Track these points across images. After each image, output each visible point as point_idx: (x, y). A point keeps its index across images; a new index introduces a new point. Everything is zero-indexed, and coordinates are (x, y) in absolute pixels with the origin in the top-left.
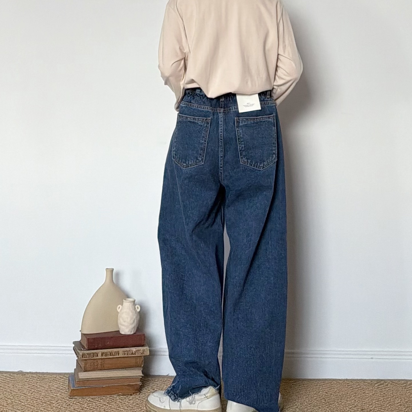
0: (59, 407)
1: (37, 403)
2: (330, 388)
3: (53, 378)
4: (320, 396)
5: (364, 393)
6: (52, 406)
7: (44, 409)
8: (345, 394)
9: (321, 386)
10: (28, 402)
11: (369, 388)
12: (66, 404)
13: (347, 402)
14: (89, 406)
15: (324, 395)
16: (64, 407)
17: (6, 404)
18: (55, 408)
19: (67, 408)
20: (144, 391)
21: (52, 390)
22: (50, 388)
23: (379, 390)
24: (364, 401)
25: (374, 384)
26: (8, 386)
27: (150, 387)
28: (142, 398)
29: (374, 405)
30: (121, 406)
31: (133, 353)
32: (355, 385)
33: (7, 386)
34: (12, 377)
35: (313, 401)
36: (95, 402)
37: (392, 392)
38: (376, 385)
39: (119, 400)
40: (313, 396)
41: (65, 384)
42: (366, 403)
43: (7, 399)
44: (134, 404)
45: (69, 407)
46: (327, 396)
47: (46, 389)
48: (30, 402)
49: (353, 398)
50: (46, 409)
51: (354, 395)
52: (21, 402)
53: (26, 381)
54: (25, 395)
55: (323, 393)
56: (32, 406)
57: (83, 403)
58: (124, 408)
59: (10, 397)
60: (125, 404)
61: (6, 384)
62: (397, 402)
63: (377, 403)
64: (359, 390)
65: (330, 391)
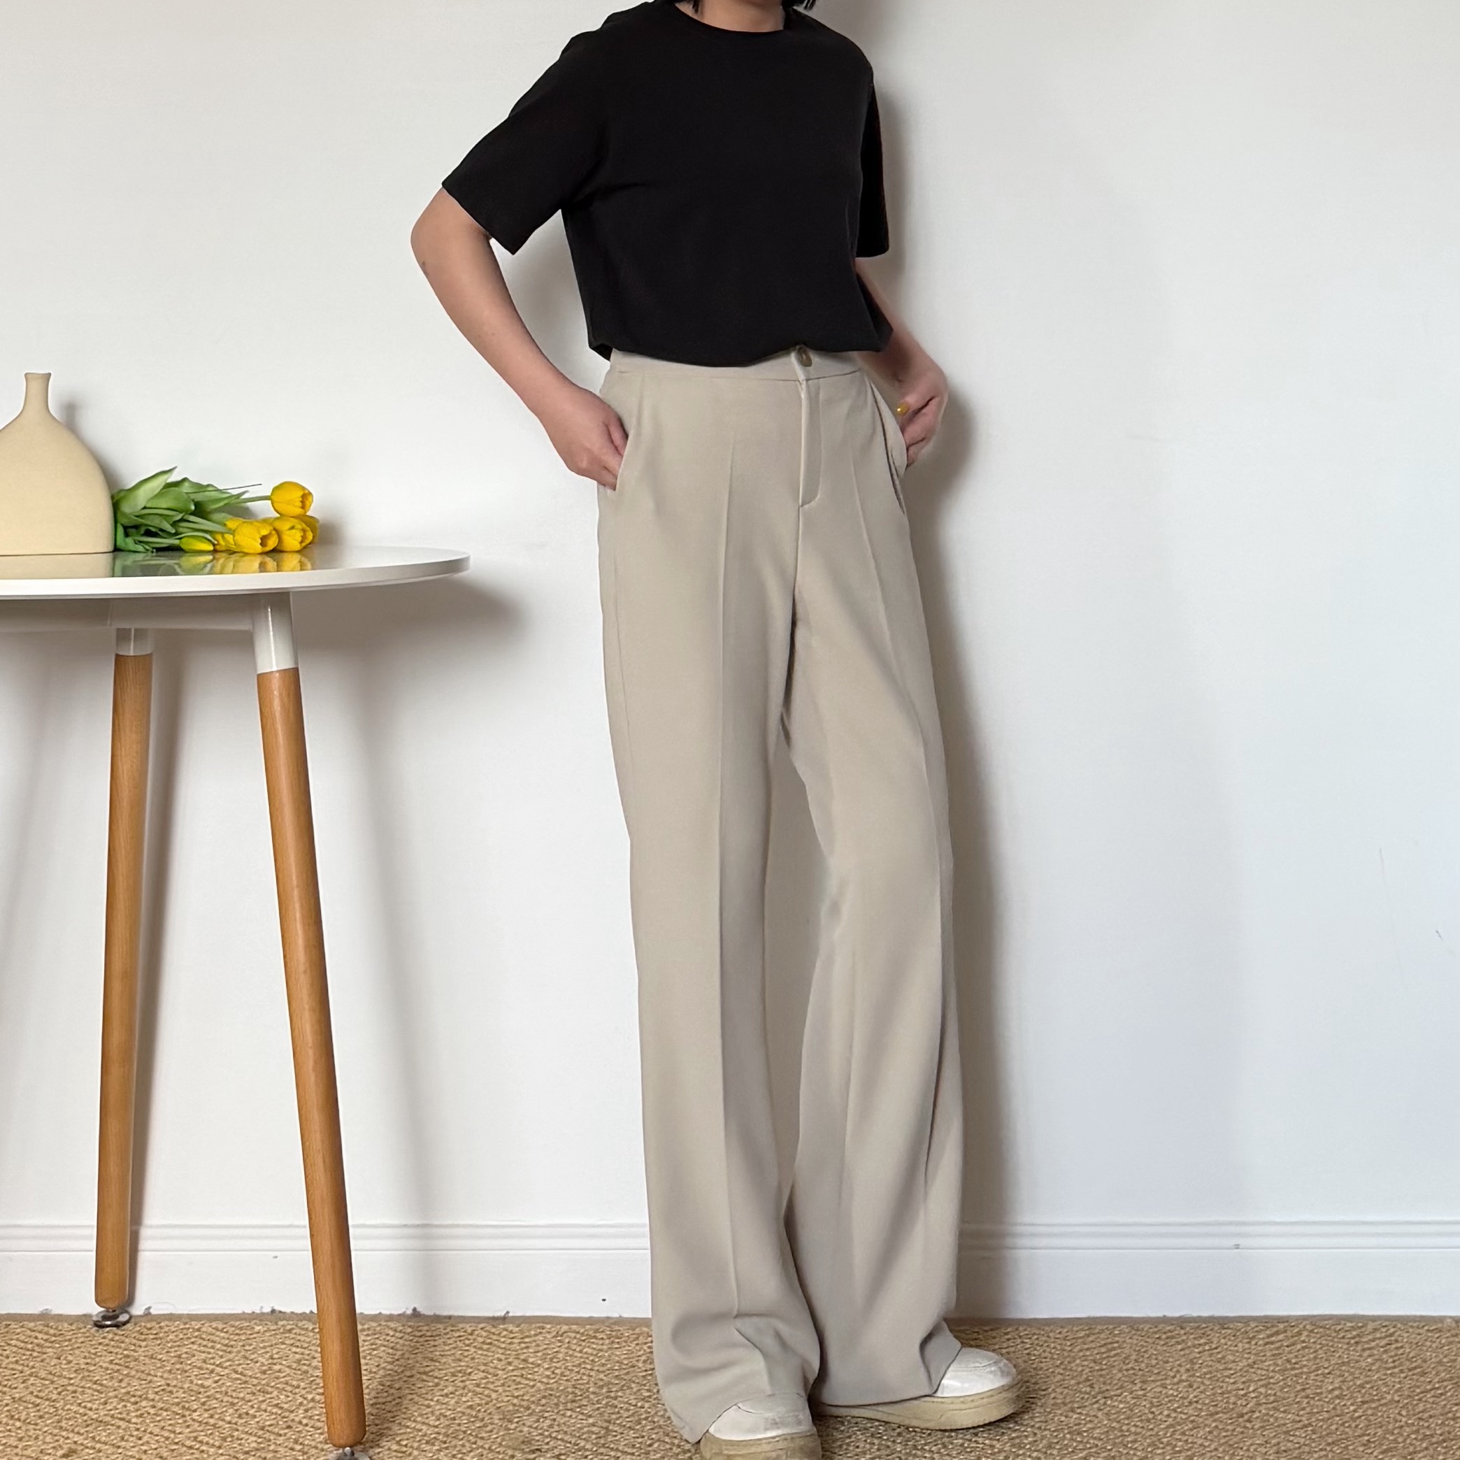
0: (212, 1421)
1: (137, 1410)
2: (1109, 1346)
3: (191, 1330)
4: (1075, 1374)
6: (188, 1418)
8: (1157, 1364)
9: (1079, 1341)
10: (109, 1408)
11: (1236, 1346)
12: (237, 1410)
13: (1164, 1391)
14: (310, 1418)
15: (1087, 1370)
16: (230, 1423)
17: (34, 1416)
18: (197, 1424)
19: (236, 1424)
20: (491, 1365)
21: (189, 1367)
22: (181, 1363)
23: (1271, 1350)
24: (1222, 1387)
26: (42, 1361)
27: (514, 1353)
28: (488, 1388)
29: (1253, 1398)
30: (416, 1414)
33: (39, 1359)
34: (52, 1331)
37: (1312, 1356)
38: (1261, 1336)
39: (410, 1397)
40: (1053, 1372)
41: (229, 1349)
42: (1229, 1392)
43: (38, 1401)
44: (459, 1409)
45: (244, 1420)
46: (1098, 1370)
47: (168, 1368)
48: (117, 1409)
50: (170, 1428)
51: (1188, 1366)
52: (85, 1407)
53: (100, 1344)
54: (99, 1388)
55: (1085, 1363)
57: (294, 1408)
58: (427, 1421)
59: (51, 1392)
60: (430, 1410)
61: (35, 1354)
62: (1330, 1388)
63: (1261, 1393)
64: (1205, 1351)
65: (1109, 1357)
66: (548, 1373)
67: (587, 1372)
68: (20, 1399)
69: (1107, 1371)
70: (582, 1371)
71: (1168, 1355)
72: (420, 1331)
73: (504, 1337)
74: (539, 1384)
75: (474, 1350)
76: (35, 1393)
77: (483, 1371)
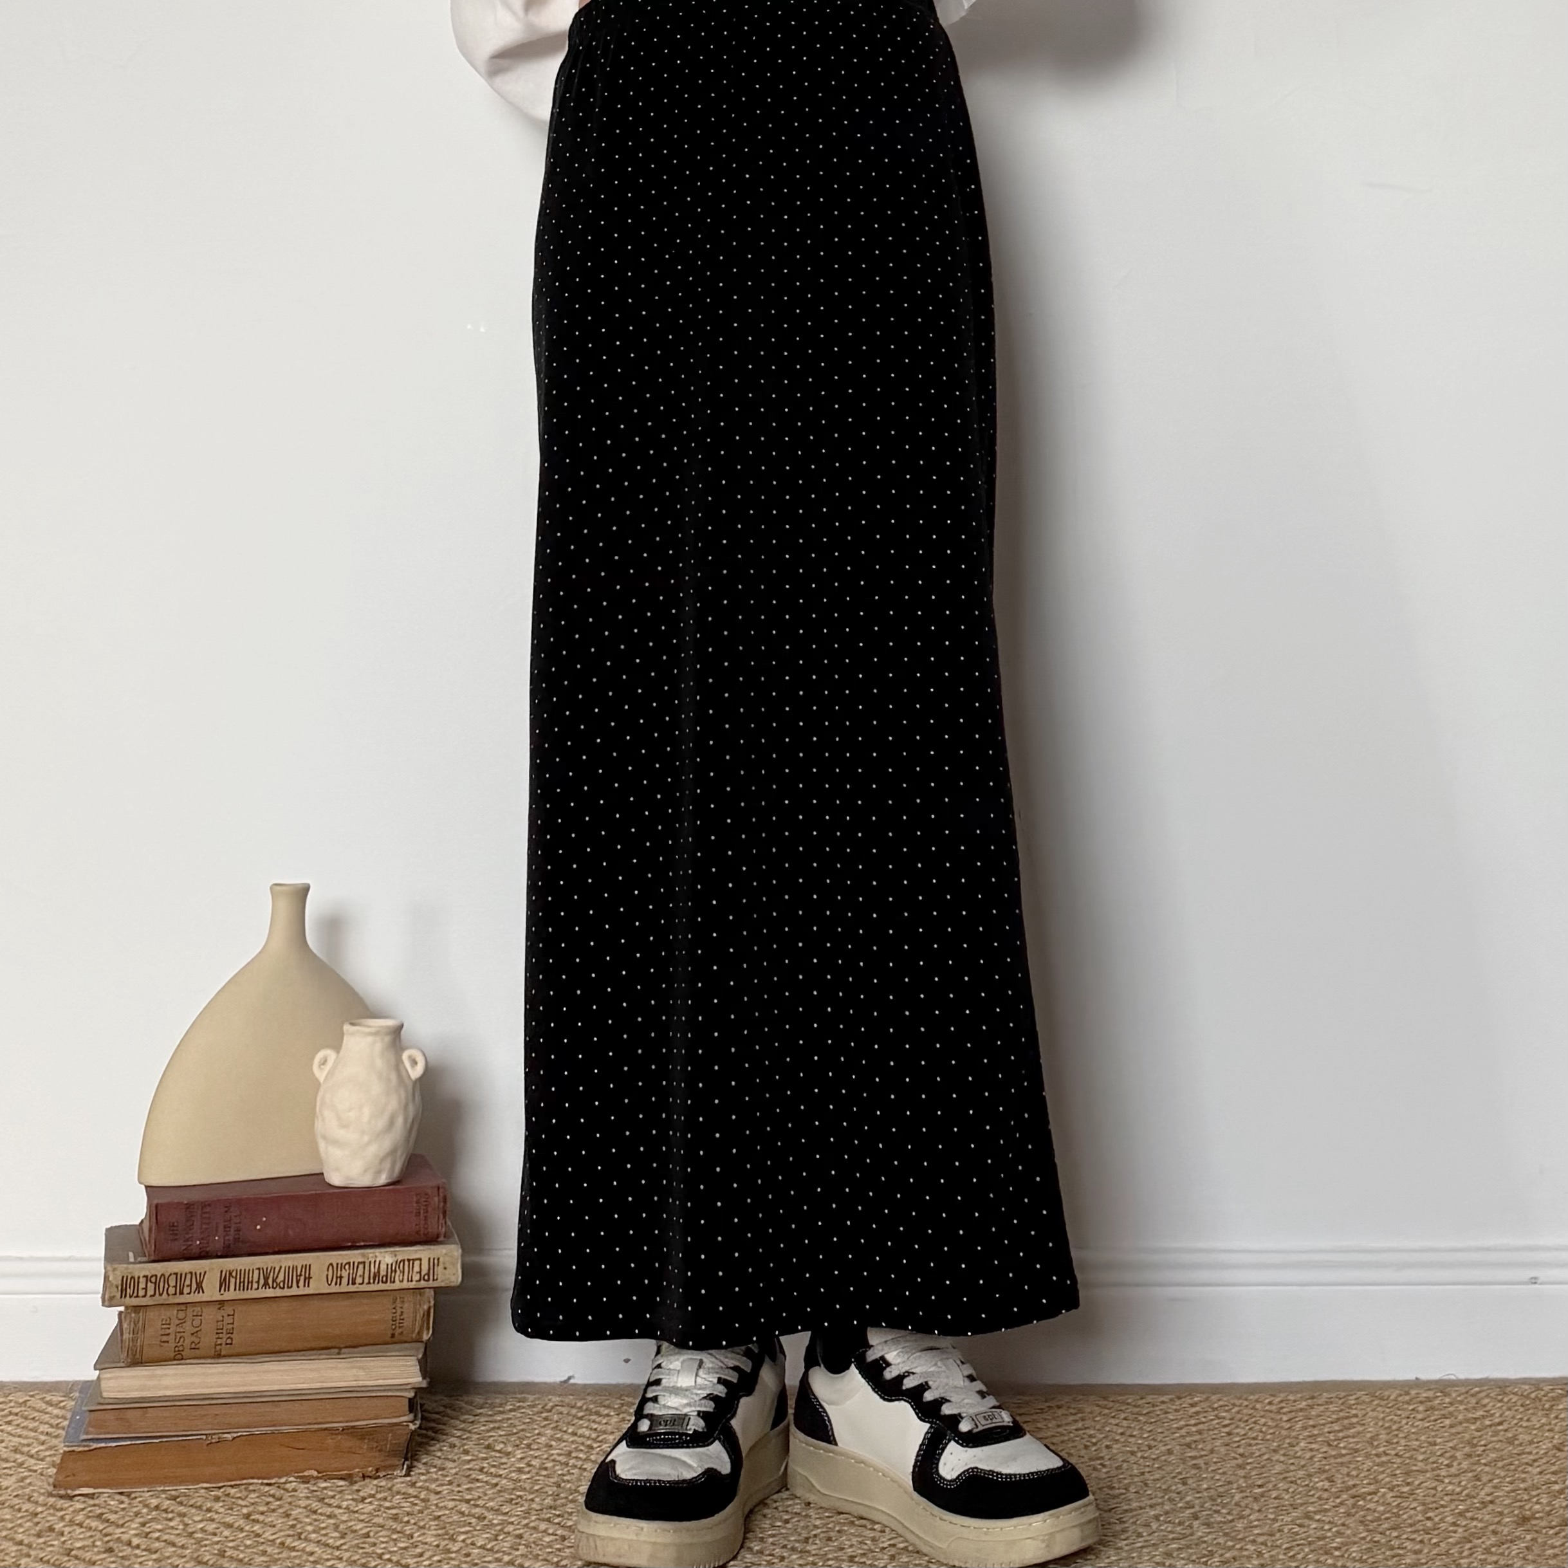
2: (1346, 1422)
4: (1303, 1463)
5: (1510, 1442)
8: (1420, 1446)
9: (1301, 1414)
11: (1528, 1420)
20: (439, 1454)
25: (1553, 1399)
31: (383, 1273)
32: (1461, 1407)
35: (1270, 1486)
46: (1335, 1457)
49: (1465, 1465)
51: (1467, 1449)
55: (1313, 1446)
65: (1348, 1437)
66: (518, 1466)
67: (579, 1463)
69: (1348, 1457)
70: (572, 1462)
71: (1433, 1434)
74: (504, 1482)
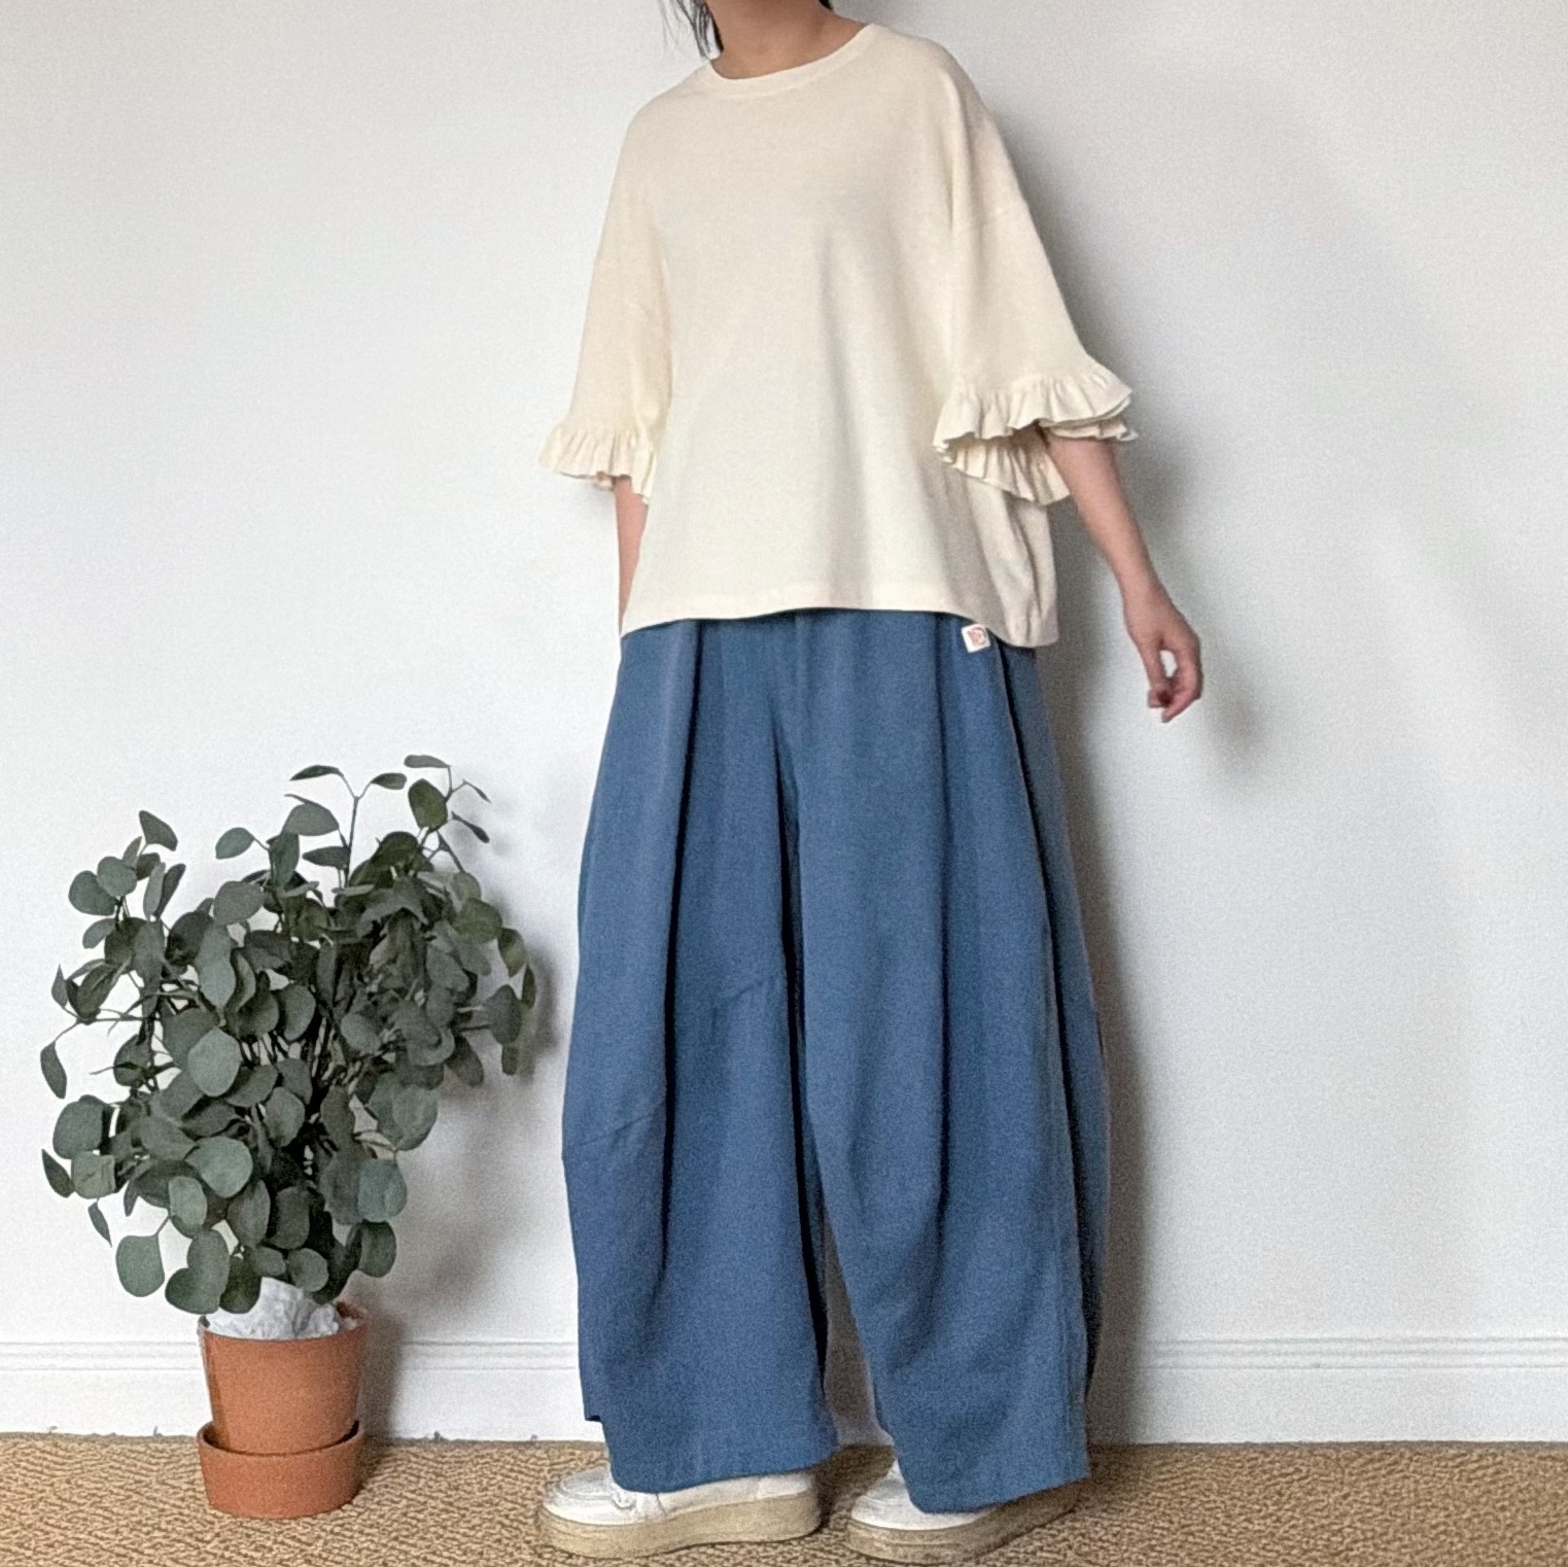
0: (227, 1554)
1: (149, 1540)
7: (176, 1561)
12: (253, 1542)
13: (1250, 1526)
22: (194, 1490)
23: (1367, 1479)
29: (1349, 1534)
36: (351, 1537)
39: (433, 1529)
42: (1321, 1526)
43: (48, 1528)
44: (486, 1543)
47: (181, 1495)
49: (1271, 1510)
50: (185, 1561)
51: (1275, 1498)
52: (96, 1536)
56: (135, 1551)
57: (310, 1541)
58: (454, 1555)
59: (61, 1519)
60: (455, 1543)
62: (1434, 1522)
63: (1356, 1528)
64: (1293, 1481)
68: (30, 1526)
72: (443, 1457)
73: (533, 1464)
75: (499, 1478)
76: (45, 1519)
77: (512, 1502)
